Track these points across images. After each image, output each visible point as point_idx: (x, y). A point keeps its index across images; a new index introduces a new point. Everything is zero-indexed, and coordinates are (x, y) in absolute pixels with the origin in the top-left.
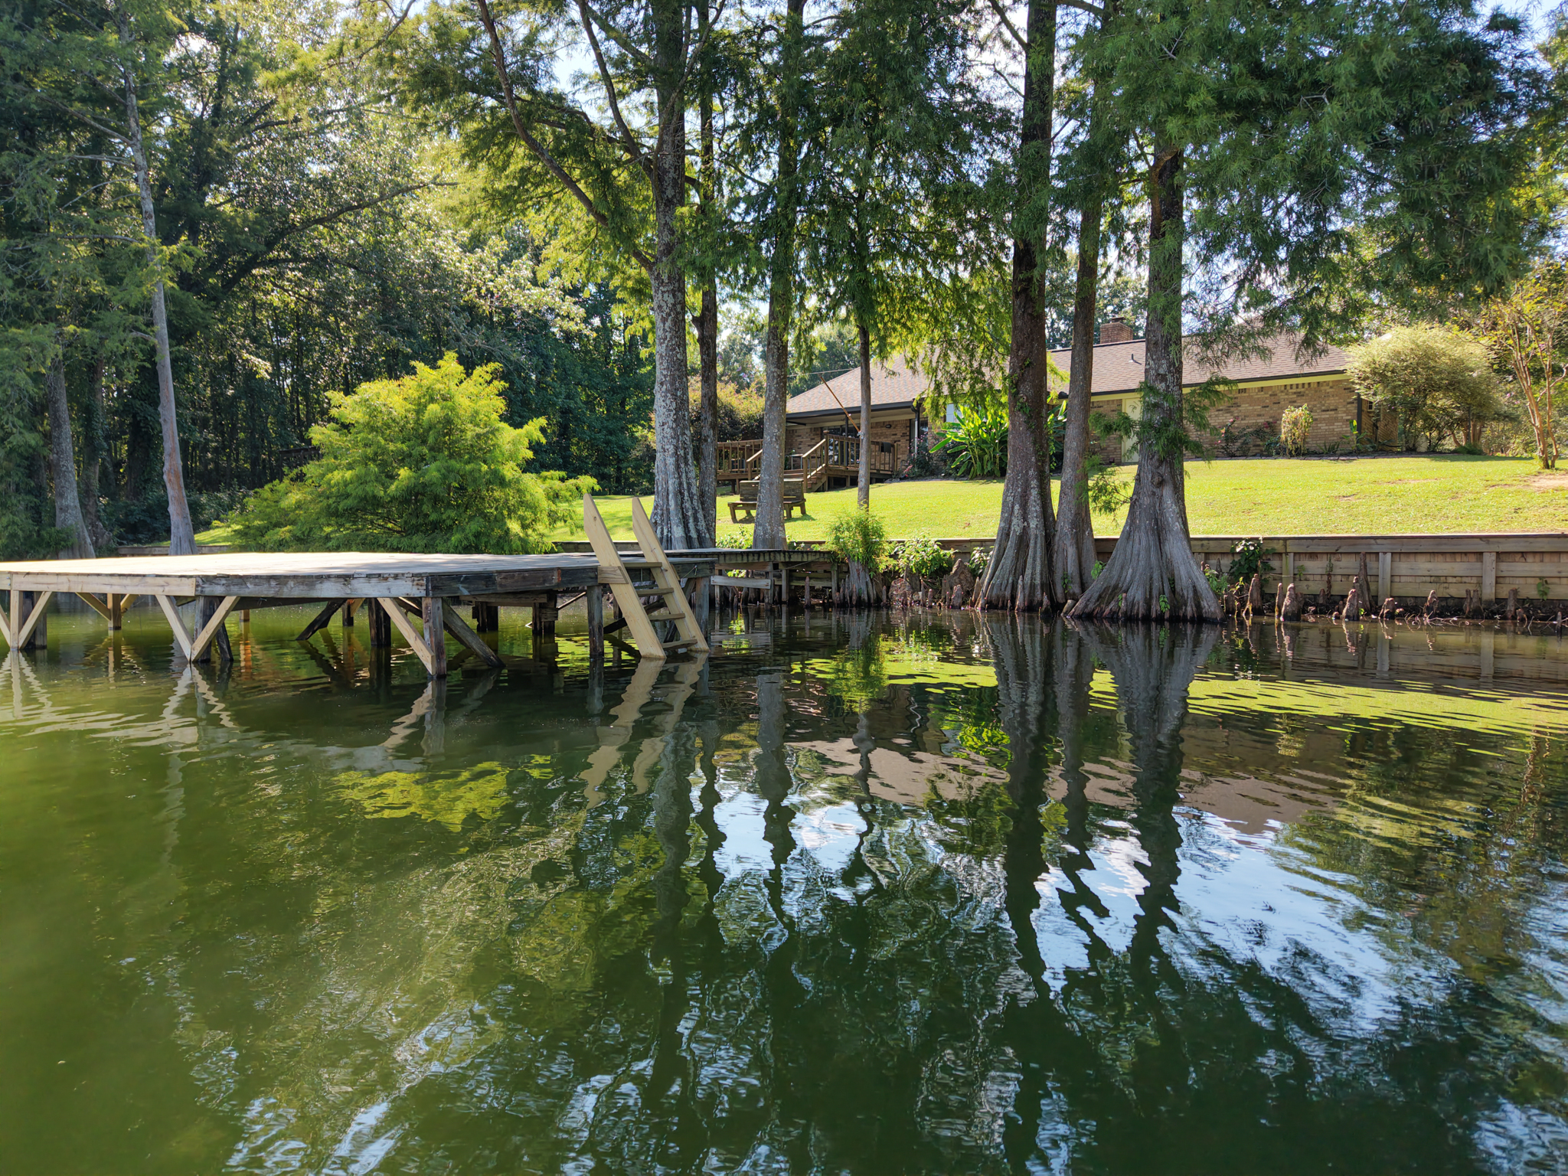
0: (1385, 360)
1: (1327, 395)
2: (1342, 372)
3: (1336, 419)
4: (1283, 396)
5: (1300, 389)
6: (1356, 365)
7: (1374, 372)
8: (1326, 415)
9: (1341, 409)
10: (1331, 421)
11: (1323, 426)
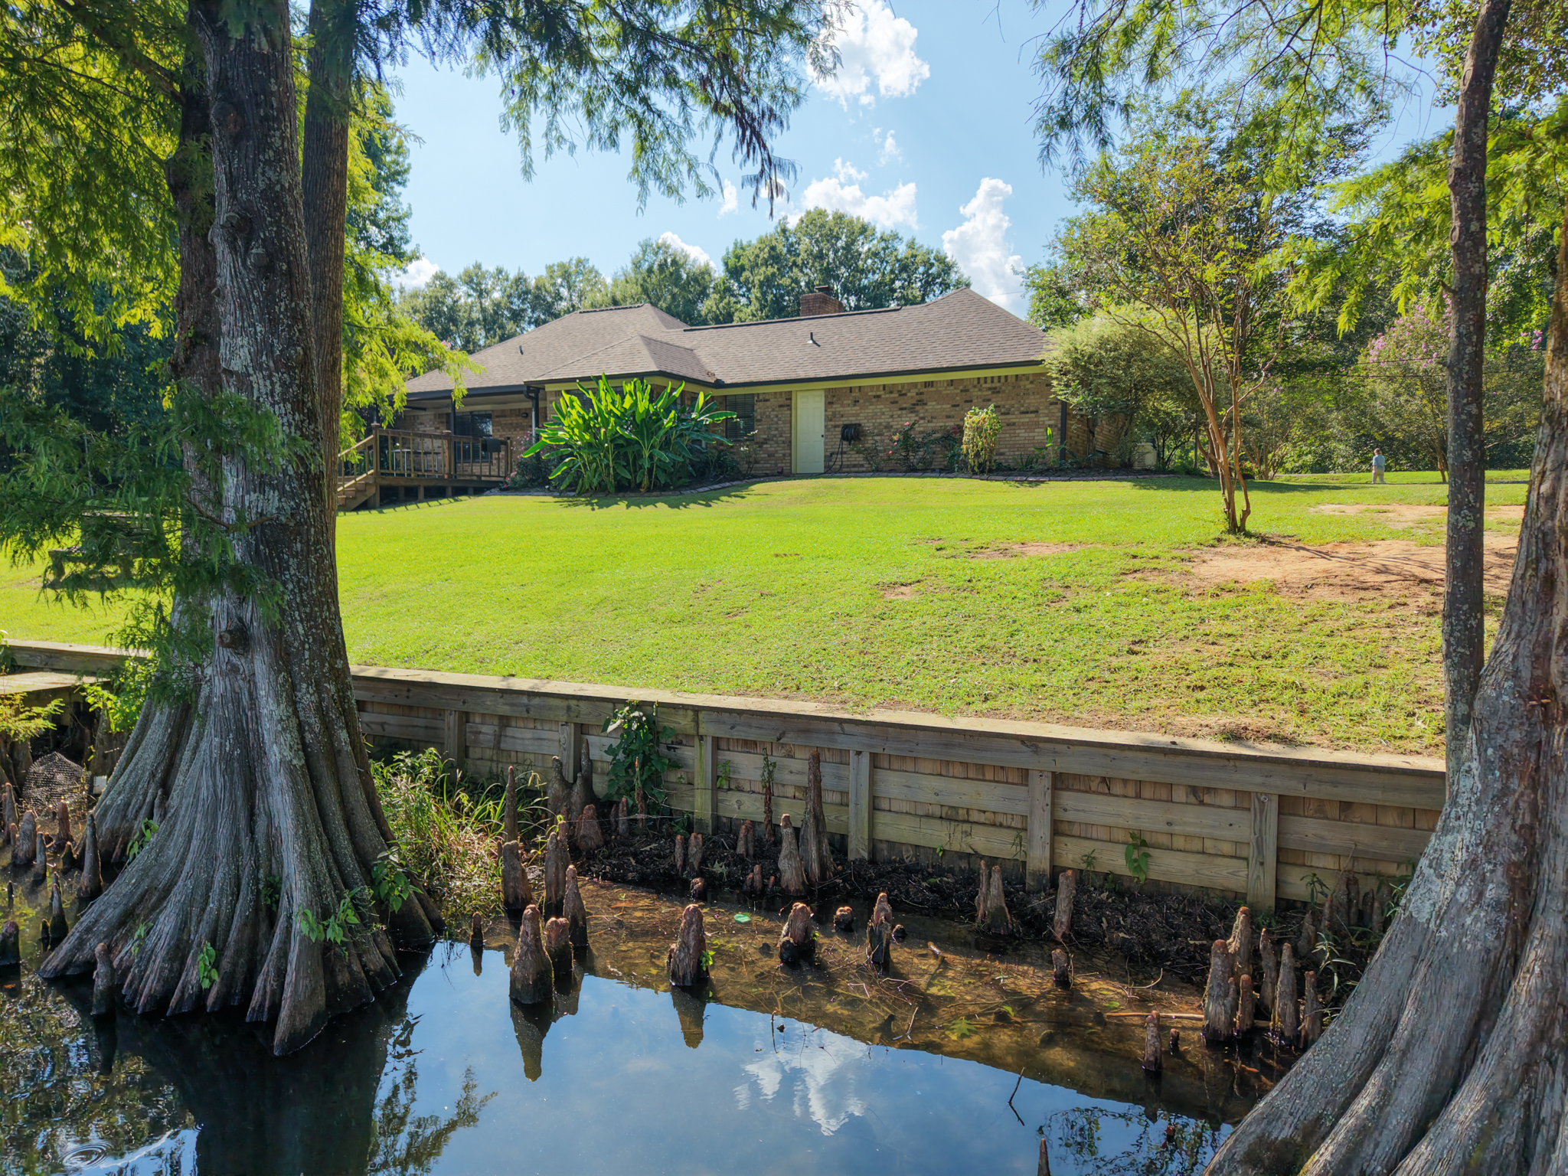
0: (1089, 350)
1: (1027, 393)
2: (1040, 362)
3: (1037, 425)
4: (975, 392)
5: (996, 384)
6: (1055, 354)
7: (1076, 363)
8: (1025, 419)
9: (1043, 411)
10: (1032, 426)
11: (1022, 433)
